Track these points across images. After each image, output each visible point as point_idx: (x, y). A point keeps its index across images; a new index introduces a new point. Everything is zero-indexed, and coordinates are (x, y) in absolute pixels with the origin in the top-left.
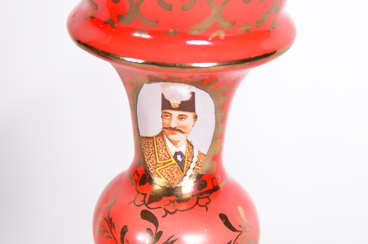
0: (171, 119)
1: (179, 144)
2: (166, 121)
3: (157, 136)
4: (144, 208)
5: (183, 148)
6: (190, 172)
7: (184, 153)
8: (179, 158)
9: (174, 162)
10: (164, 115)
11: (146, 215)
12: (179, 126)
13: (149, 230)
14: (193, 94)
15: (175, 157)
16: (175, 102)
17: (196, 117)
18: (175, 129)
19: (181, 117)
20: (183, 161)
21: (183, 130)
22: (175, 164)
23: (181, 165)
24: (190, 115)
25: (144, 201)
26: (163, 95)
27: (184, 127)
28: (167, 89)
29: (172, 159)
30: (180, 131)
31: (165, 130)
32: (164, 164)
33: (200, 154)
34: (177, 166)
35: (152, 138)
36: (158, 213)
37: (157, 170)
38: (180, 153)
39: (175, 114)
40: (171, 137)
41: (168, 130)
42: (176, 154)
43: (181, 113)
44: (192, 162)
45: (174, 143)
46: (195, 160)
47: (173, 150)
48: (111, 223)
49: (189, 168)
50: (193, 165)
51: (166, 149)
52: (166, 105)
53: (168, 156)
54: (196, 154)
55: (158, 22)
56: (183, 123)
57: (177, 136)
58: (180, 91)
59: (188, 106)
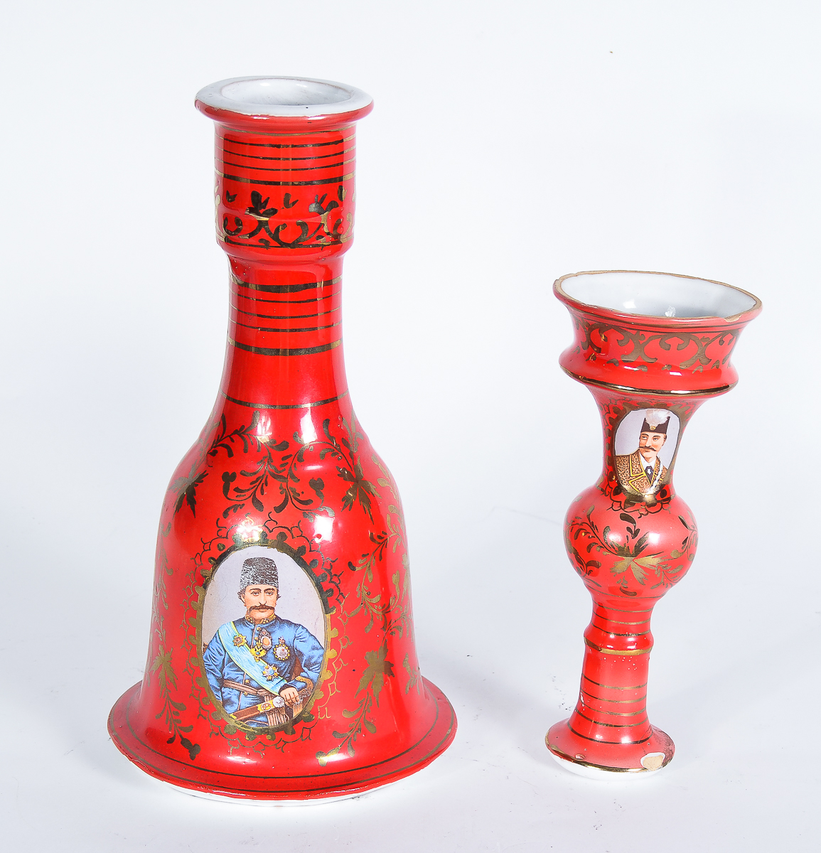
0: (647, 440)
1: (650, 460)
2: (643, 441)
3: (633, 454)
4: (622, 511)
5: (653, 463)
6: (656, 483)
7: (653, 467)
8: (649, 471)
9: (645, 475)
10: (643, 436)
11: (625, 518)
12: (653, 445)
13: (629, 529)
14: (669, 418)
15: (646, 471)
16: (653, 425)
17: (666, 438)
18: (649, 448)
19: (655, 438)
20: (652, 473)
21: (655, 449)
22: (645, 477)
23: (650, 477)
24: (662, 435)
25: (620, 506)
26: (645, 420)
27: (656, 446)
28: (650, 415)
29: (644, 473)
30: (653, 449)
31: (641, 449)
32: (636, 477)
33: (664, 468)
34: (647, 478)
35: (629, 456)
36: (634, 516)
37: (630, 482)
38: (650, 467)
39: (651, 435)
40: (645, 454)
41: (644, 448)
42: (647, 468)
43: (656, 434)
45: (647, 459)
46: (660, 473)
47: (644, 464)
48: (593, 525)
49: (656, 480)
50: (658, 478)
51: (640, 464)
52: (646, 427)
53: (639, 469)
54: (661, 468)
55: (657, 359)
56: (657, 442)
57: (650, 454)
58: (660, 416)
59: (662, 428)
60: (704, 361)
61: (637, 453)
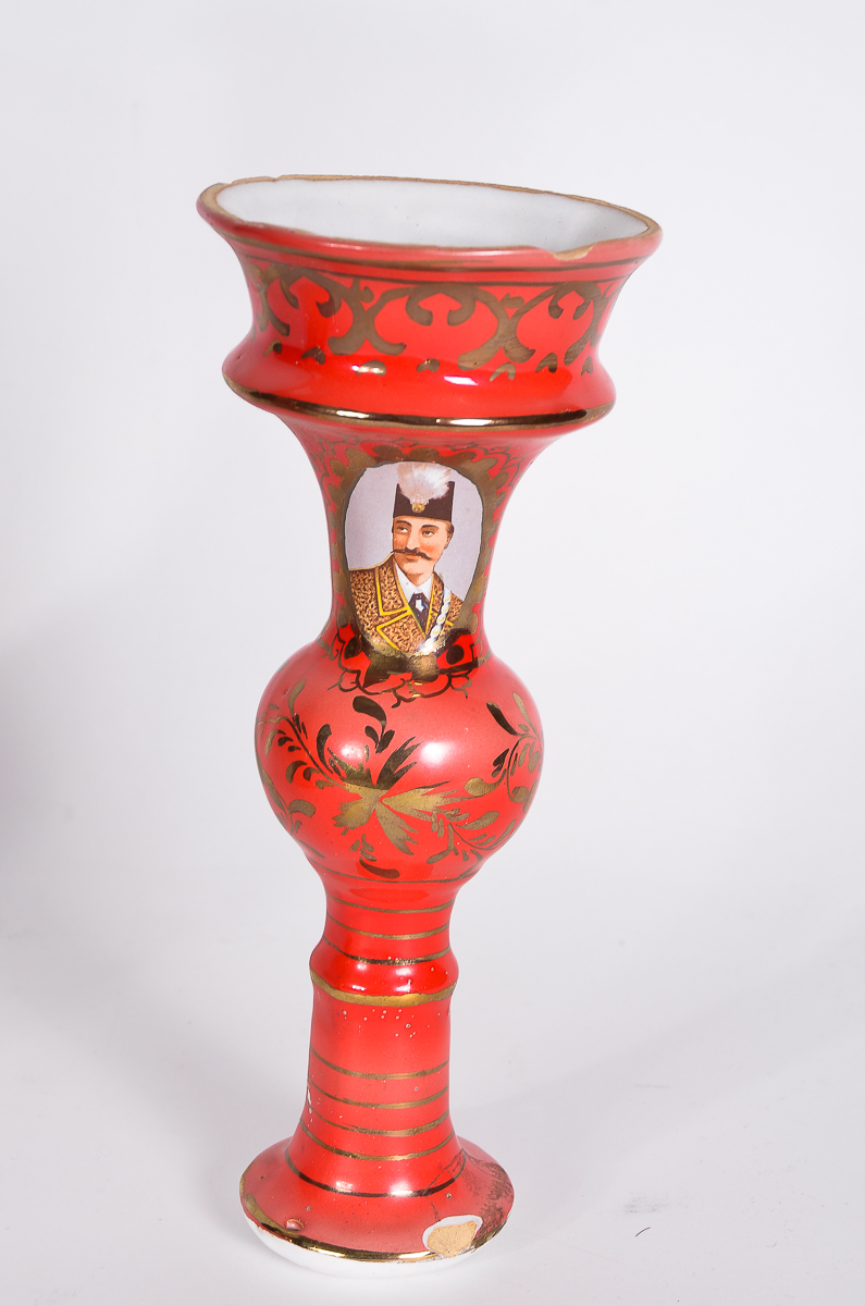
0: (408, 534)
1: (420, 579)
2: (400, 538)
3: (382, 567)
4: (358, 693)
5: (426, 587)
6: (437, 630)
7: (427, 596)
8: (419, 605)
9: (410, 612)
10: (398, 527)
11: (363, 706)
12: (423, 547)
13: (370, 731)
14: (451, 485)
15: (412, 604)
16: (418, 501)
17: (451, 530)
18: (414, 552)
19: (426, 530)
20: (426, 610)
21: (428, 555)
22: (411, 617)
23: (422, 617)
24: (441, 525)
25: (357, 682)
26: (398, 488)
27: (430, 549)
28: (408, 476)
29: (407, 608)
30: (424, 556)
31: (398, 555)
32: (392, 617)
33: (454, 598)
34: (415, 619)
35: (373, 570)
36: (384, 701)
37: (378, 628)
38: (421, 596)
39: (417, 523)
40: (408, 567)
41: (403, 553)
42: (415, 597)
43: (427, 522)
44: (440, 613)
45: (412, 578)
46: (445, 609)
47: (408, 589)
48: (298, 724)
49: (435, 624)
50: (441, 619)
51: (397, 590)
52: (402, 506)
53: (399, 602)
54: (447, 598)
55: (405, 346)
56: (431, 540)
58: (431, 479)
59: (440, 508)
60: (517, 353)
61: (390, 563)
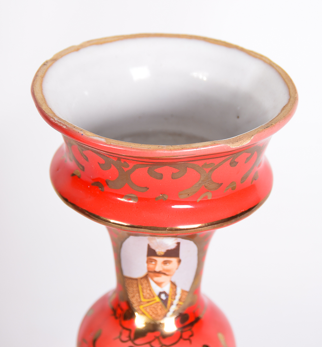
0: (156, 265)
1: (163, 285)
2: (151, 266)
4: (130, 344)
5: (167, 288)
6: (173, 308)
7: (168, 292)
8: (163, 297)
9: (158, 300)
10: (149, 261)
12: (164, 270)
14: (178, 244)
15: (159, 296)
16: (161, 250)
17: (179, 261)
18: (160, 273)
19: (165, 263)
20: (167, 299)
21: (167, 273)
24: (174, 260)
25: (129, 337)
26: (149, 246)
27: (168, 271)
29: (157, 298)
32: (148, 302)
33: (183, 291)
34: (161, 303)
35: (136, 279)
37: (141, 307)
38: (164, 293)
39: (160, 260)
40: (156, 279)
42: (160, 293)
43: (166, 259)
44: (175, 299)
45: (159, 284)
46: (178, 297)
47: (157, 289)
49: (172, 304)
50: (176, 302)
51: (150, 290)
52: (151, 253)
53: (151, 294)
54: (179, 291)
55: (148, 188)
56: (168, 267)
57: (161, 279)
58: (166, 242)
60: (213, 186)
61: (146, 277)
